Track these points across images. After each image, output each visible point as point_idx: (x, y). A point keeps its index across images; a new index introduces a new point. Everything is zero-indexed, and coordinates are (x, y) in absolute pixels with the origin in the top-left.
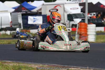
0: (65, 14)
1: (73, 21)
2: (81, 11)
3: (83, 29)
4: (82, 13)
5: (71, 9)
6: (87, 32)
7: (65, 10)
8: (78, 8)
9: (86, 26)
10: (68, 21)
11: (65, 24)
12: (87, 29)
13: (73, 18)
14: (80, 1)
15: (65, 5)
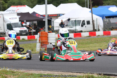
0: (4, 23)
1: (12, 29)
2: (20, 21)
3: (44, 38)
4: (20, 22)
5: (10, 19)
6: (48, 40)
7: (5, 20)
8: (16, 18)
9: (47, 35)
10: (8, 30)
11: (5, 33)
12: (48, 38)
13: (12, 27)
14: (14, 11)
15: (4, 15)
